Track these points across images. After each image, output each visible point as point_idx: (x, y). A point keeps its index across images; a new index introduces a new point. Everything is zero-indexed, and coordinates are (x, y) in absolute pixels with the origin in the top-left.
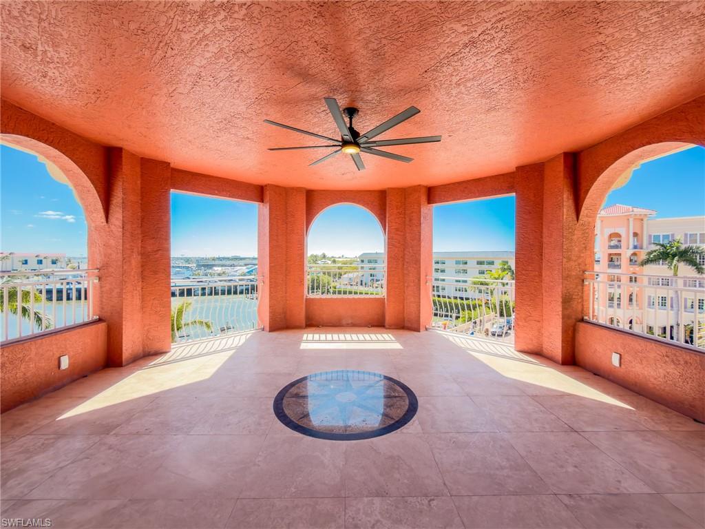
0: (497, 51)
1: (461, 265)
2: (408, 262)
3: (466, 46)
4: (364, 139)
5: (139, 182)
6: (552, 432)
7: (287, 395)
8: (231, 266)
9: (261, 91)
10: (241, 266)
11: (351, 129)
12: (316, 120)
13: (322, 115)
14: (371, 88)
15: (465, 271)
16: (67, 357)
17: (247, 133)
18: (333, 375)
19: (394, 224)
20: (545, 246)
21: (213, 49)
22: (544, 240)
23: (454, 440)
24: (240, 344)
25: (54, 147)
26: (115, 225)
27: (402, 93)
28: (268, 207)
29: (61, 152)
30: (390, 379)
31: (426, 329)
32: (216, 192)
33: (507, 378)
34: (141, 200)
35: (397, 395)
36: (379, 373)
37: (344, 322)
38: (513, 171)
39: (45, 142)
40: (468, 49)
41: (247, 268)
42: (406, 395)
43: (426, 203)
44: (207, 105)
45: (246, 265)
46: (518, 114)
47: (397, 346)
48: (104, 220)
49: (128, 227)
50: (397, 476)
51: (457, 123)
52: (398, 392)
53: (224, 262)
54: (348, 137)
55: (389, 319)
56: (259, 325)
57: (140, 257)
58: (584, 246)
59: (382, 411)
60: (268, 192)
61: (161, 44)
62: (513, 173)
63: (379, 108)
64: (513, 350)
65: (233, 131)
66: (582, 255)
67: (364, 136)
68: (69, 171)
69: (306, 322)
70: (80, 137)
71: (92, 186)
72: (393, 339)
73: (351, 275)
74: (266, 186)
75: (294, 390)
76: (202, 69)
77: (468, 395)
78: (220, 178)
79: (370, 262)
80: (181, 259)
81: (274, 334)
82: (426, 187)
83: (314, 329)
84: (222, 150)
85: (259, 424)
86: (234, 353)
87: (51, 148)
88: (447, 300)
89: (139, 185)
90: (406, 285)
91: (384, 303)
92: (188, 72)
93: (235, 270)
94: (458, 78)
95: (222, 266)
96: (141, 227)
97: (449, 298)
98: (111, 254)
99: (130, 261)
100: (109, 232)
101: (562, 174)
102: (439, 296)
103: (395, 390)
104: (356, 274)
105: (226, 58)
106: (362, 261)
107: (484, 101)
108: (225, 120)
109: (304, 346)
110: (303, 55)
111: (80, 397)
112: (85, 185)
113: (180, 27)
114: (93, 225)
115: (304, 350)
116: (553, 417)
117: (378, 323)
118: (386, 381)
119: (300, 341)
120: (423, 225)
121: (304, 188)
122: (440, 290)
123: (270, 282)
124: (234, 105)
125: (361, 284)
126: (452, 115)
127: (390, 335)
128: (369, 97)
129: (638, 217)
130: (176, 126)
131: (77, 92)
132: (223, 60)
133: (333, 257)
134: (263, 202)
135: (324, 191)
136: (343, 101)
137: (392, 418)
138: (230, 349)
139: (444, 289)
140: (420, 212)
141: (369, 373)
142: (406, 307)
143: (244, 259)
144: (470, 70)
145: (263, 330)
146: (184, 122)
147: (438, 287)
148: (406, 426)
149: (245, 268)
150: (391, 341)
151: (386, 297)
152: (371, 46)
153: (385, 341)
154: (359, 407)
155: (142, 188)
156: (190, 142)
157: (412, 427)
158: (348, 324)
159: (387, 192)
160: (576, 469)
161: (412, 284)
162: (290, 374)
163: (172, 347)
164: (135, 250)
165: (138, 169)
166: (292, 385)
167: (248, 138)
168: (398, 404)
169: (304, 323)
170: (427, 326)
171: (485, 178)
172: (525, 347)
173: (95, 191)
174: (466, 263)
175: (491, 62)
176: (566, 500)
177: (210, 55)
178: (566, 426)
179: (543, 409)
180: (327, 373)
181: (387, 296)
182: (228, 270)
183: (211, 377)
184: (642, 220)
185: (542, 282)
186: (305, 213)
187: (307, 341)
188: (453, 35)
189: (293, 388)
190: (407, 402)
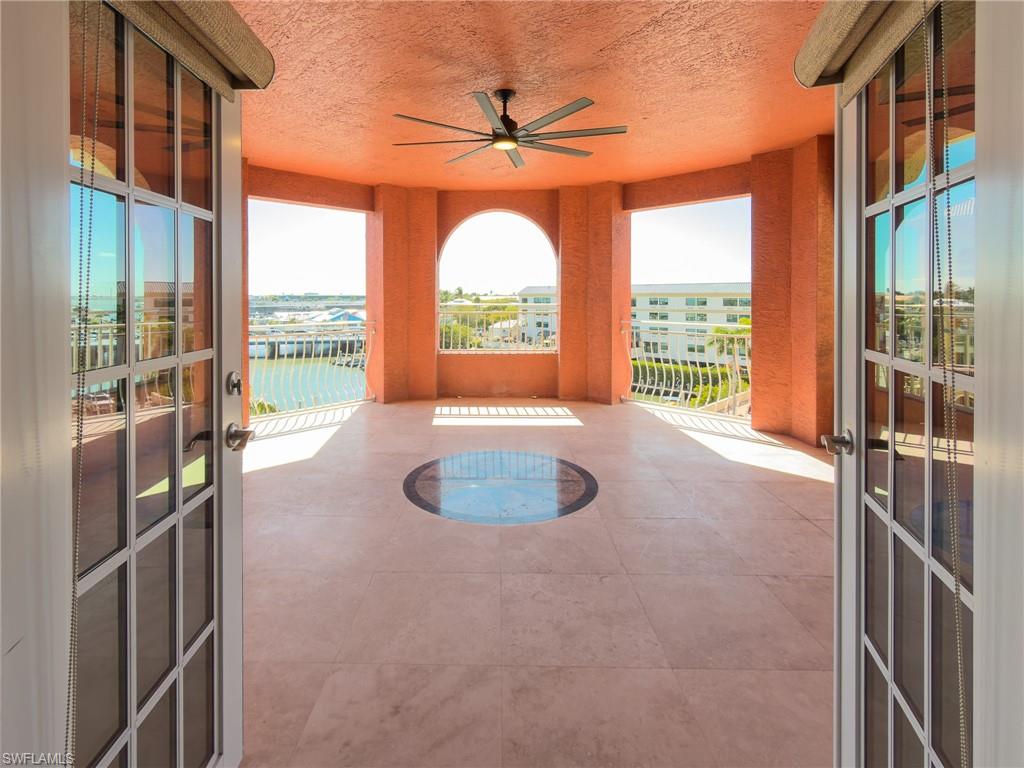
0: (688, 29)
1: (696, 307)
2: (592, 299)
3: (648, 25)
4: (523, 133)
6: (774, 520)
8: (304, 310)
9: (389, 75)
10: (320, 309)
11: (505, 119)
12: (457, 104)
13: (467, 98)
14: (532, 68)
15: (703, 318)
17: (362, 120)
19: (571, 240)
20: (793, 273)
21: (337, 35)
22: (793, 264)
23: (641, 525)
24: (345, 419)
27: (573, 73)
28: (382, 218)
31: (622, 401)
33: (729, 461)
35: (570, 479)
37: (495, 391)
38: (746, 160)
40: (651, 28)
41: (331, 314)
42: (582, 479)
43: (620, 208)
44: (315, 91)
45: (328, 308)
47: (576, 422)
50: (564, 556)
51: (652, 103)
52: (572, 476)
53: (291, 304)
54: (502, 130)
55: (563, 386)
56: (368, 394)
60: (381, 196)
61: (276, 34)
62: (748, 163)
63: (543, 89)
64: (749, 429)
65: (343, 118)
67: (523, 129)
69: (438, 390)
72: (569, 413)
73: (505, 324)
74: (378, 186)
76: (319, 55)
77: (669, 481)
79: (537, 301)
81: (392, 407)
82: (619, 184)
83: (450, 400)
85: (388, 506)
86: (339, 430)
88: (672, 367)
90: (589, 333)
91: (556, 361)
92: (301, 58)
93: (311, 316)
94: (645, 56)
95: (289, 309)
97: (675, 363)
101: (815, 167)
102: (658, 360)
104: (513, 323)
105: (351, 45)
106: (525, 301)
107: (684, 78)
108: (335, 106)
109: (437, 422)
110: (445, 39)
113: (303, 17)
115: (439, 427)
116: (781, 505)
117: (548, 393)
119: (432, 415)
120: (615, 242)
121: (435, 188)
122: (660, 350)
123: (385, 329)
124: (351, 90)
125: (523, 340)
126: (644, 94)
127: (565, 409)
128: (528, 76)
130: (269, 115)
132: (348, 46)
133: (474, 294)
134: (374, 210)
135: (465, 191)
136: (494, 82)
138: (330, 425)
139: (665, 348)
140: (610, 222)
142: (589, 367)
143: (326, 297)
144: (658, 48)
145: (375, 400)
146: (281, 110)
147: (655, 344)
148: (579, 511)
149: (326, 313)
150: (567, 417)
151: (559, 353)
152: (531, 28)
153: (558, 416)
156: (282, 132)
157: (590, 511)
158: (501, 393)
159: (561, 192)
160: (792, 554)
161: (599, 332)
162: (421, 454)
163: (251, 421)
166: (426, 467)
167: (362, 127)
169: (435, 391)
170: (623, 397)
171: (708, 171)
172: (766, 424)
174: (705, 303)
175: (684, 40)
176: (768, 580)
177: (333, 41)
178: (796, 514)
179: (770, 495)
181: (562, 350)
182: (301, 316)
183: (315, 456)
185: (789, 325)
186: (435, 225)
187: (441, 415)
188: (630, 16)
189: (428, 470)
190: (583, 486)
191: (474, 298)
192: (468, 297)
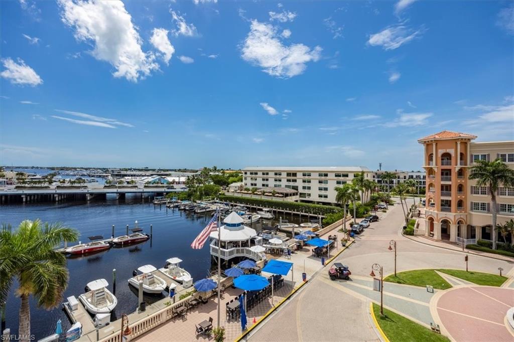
1: (323, 177)
8: (140, 176)
10: (148, 176)
15: (326, 181)
53: (134, 173)
73: (237, 184)
79: (251, 174)
93: (143, 179)
95: (132, 176)
104: (240, 184)
106: (246, 173)
129: (464, 141)
139: (309, 196)
147: (305, 194)
149: (151, 177)
174: (327, 175)
182: (137, 179)
184: (466, 143)
191: (222, 171)
192: (219, 171)
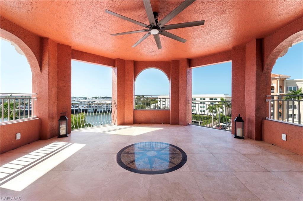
2: (180, 94)
5: (56, 54)
6: (257, 171)
7: (123, 153)
16: (20, 134)
17: (105, 28)
18: (146, 143)
19: (174, 76)
22: (246, 81)
23: (207, 175)
25: (14, 35)
26: (45, 73)
28: (117, 69)
29: (18, 37)
30: (173, 146)
31: (189, 125)
32: (93, 61)
34: (58, 63)
35: (176, 153)
36: (168, 143)
39: (10, 32)
42: (180, 153)
43: (189, 67)
44: (85, 12)
46: (236, 15)
48: (39, 71)
49: (51, 74)
50: (178, 193)
57: (56, 89)
58: (266, 83)
59: (169, 160)
60: (117, 62)
64: (231, 134)
65: (99, 27)
66: (265, 88)
68: (23, 47)
69: (133, 122)
70: (28, 31)
71: (34, 55)
74: (116, 59)
75: (127, 150)
77: (211, 154)
78: (95, 55)
80: (82, 97)
81: (119, 126)
82: (189, 59)
83: (137, 124)
84: (94, 39)
85: (108, 166)
87: (13, 35)
89: (57, 56)
91: (169, 112)
96: (57, 75)
98: (42, 87)
99: (52, 90)
100: (42, 76)
103: (176, 151)
111: (24, 153)
112: (31, 54)
114: (35, 73)
116: (255, 164)
118: (170, 147)
121: (133, 60)
123: (117, 103)
124: (98, 11)
126: (204, 16)
129: (282, 79)
130: (72, 25)
131: (22, 4)
134: (114, 66)
135: (142, 62)
137: (175, 164)
140: (186, 71)
141: (163, 143)
145: (114, 124)
146: (75, 22)
148: (181, 168)
154: (158, 158)
155: (58, 57)
156: (79, 34)
157: (185, 168)
158: (153, 122)
159: (171, 62)
160: (273, 191)
161: (182, 104)
162: (125, 143)
164: (54, 85)
165: (56, 48)
166: (126, 148)
167: (106, 32)
168: (177, 157)
173: (35, 57)
178: (263, 169)
179: (250, 160)
180: (143, 143)
181: (171, 109)
184: (284, 80)
186: (133, 72)
190: (182, 156)
